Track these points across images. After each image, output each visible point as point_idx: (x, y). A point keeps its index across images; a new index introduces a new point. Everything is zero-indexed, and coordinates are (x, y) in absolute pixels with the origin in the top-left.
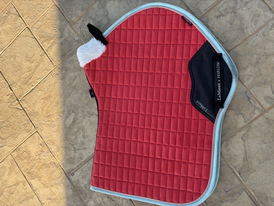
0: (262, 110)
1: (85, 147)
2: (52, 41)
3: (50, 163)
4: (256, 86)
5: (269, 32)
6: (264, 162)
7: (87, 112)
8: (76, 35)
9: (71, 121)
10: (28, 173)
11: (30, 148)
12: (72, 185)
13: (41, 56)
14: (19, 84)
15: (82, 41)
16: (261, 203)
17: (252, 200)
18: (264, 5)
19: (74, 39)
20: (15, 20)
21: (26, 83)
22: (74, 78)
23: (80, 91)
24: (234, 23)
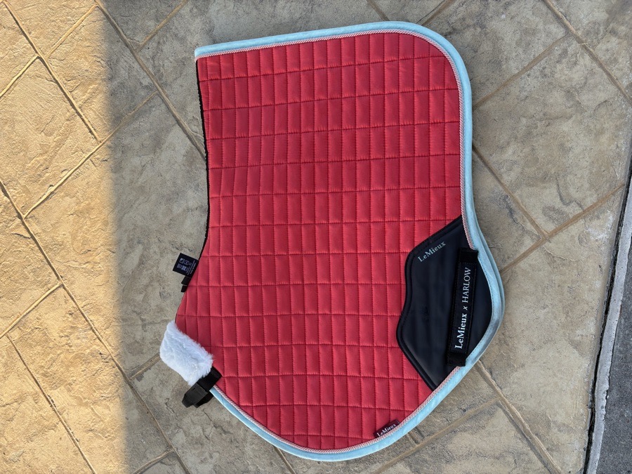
0: (539, 237)
1: (166, 318)
2: (91, 87)
3: (92, 354)
4: (526, 184)
5: (555, 67)
6: (541, 347)
7: (170, 242)
8: (145, 74)
9: (136, 261)
10: (45, 375)
11: (48, 322)
12: (140, 399)
13: (68, 120)
14: (22, 182)
15: (158, 87)
16: (537, 435)
17: (517, 427)
18: (544, 9)
19: (141, 83)
20: (13, 40)
21: (36, 179)
22: (140, 168)
23: (153, 197)
24: (481, 50)
